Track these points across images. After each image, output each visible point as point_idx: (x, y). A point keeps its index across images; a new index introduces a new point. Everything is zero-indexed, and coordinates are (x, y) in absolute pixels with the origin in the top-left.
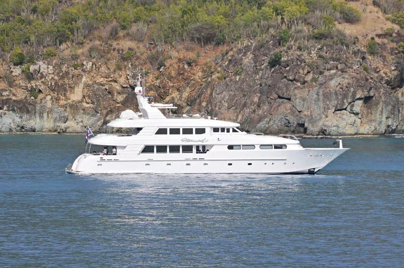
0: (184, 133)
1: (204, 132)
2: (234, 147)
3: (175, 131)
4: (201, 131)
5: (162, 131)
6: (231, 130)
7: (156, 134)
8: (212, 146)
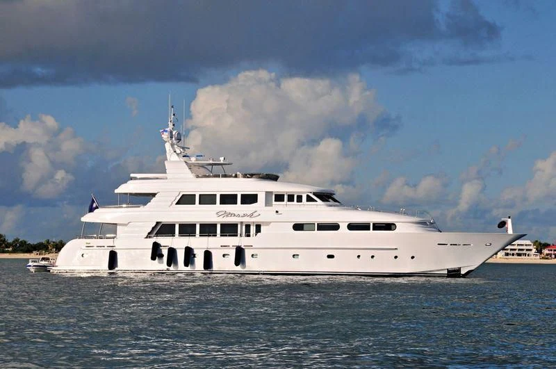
0: (222, 202)
1: (256, 201)
2: (305, 226)
3: (207, 199)
4: (250, 199)
5: (186, 199)
6: (304, 198)
7: (177, 203)
8: (268, 223)
